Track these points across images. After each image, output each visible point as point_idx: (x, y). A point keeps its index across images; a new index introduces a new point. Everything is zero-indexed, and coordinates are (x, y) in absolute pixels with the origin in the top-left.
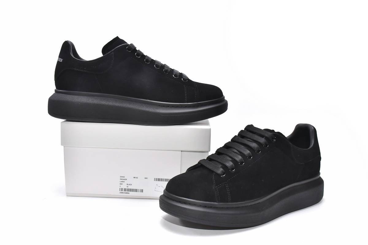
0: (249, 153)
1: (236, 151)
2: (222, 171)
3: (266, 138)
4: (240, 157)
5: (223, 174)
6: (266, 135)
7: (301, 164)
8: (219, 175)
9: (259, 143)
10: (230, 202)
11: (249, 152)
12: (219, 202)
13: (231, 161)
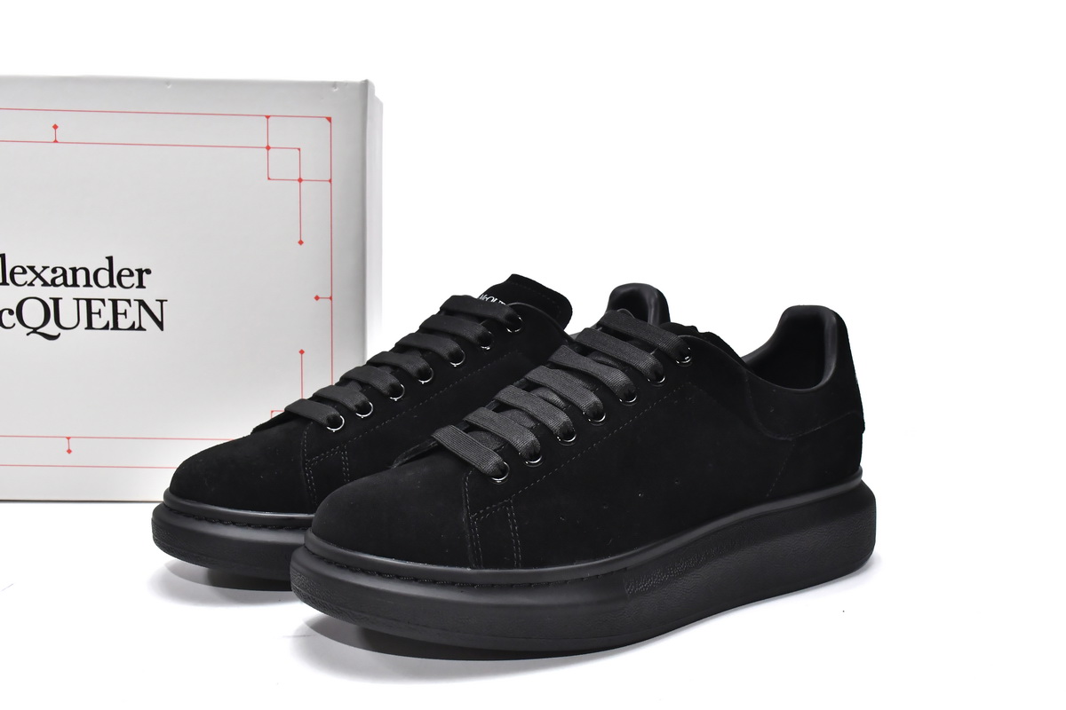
0: (595, 403)
1: (555, 398)
2: (497, 464)
3: (661, 355)
4: (564, 418)
5: (500, 473)
6: (662, 345)
7: (782, 438)
8: (485, 478)
9: (634, 368)
10: (518, 567)
11: (594, 398)
12: (478, 565)
13: (531, 429)
